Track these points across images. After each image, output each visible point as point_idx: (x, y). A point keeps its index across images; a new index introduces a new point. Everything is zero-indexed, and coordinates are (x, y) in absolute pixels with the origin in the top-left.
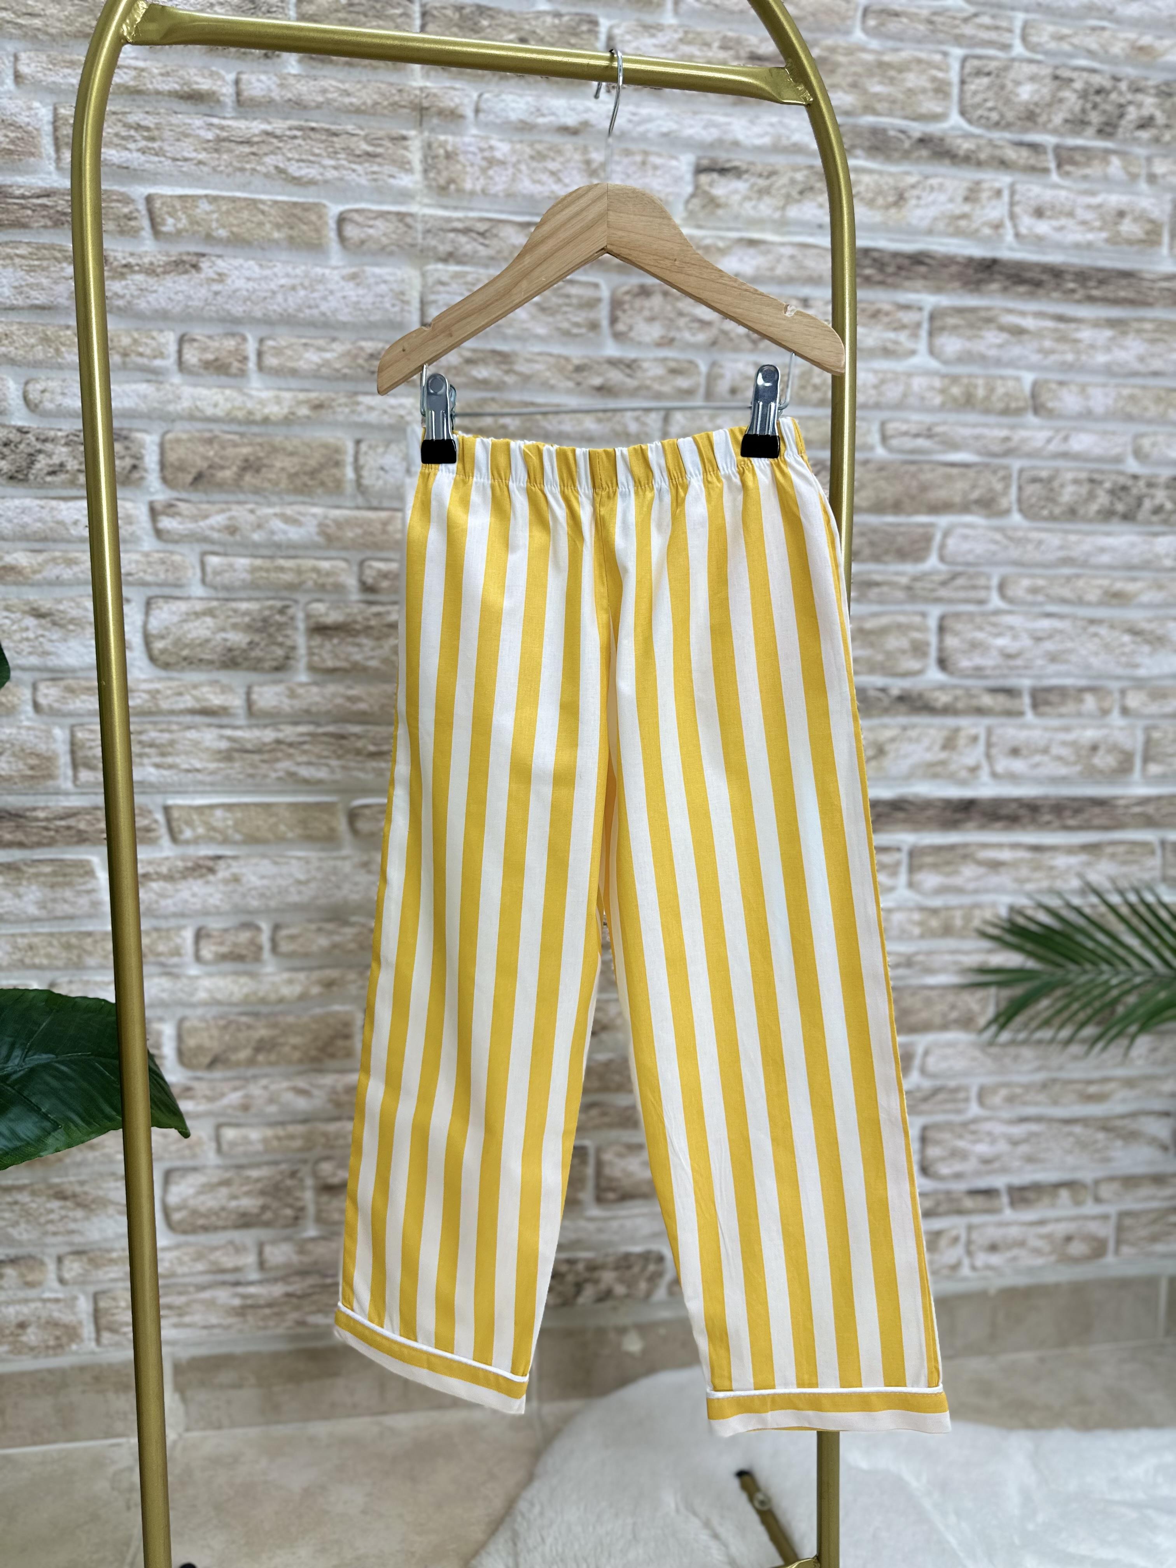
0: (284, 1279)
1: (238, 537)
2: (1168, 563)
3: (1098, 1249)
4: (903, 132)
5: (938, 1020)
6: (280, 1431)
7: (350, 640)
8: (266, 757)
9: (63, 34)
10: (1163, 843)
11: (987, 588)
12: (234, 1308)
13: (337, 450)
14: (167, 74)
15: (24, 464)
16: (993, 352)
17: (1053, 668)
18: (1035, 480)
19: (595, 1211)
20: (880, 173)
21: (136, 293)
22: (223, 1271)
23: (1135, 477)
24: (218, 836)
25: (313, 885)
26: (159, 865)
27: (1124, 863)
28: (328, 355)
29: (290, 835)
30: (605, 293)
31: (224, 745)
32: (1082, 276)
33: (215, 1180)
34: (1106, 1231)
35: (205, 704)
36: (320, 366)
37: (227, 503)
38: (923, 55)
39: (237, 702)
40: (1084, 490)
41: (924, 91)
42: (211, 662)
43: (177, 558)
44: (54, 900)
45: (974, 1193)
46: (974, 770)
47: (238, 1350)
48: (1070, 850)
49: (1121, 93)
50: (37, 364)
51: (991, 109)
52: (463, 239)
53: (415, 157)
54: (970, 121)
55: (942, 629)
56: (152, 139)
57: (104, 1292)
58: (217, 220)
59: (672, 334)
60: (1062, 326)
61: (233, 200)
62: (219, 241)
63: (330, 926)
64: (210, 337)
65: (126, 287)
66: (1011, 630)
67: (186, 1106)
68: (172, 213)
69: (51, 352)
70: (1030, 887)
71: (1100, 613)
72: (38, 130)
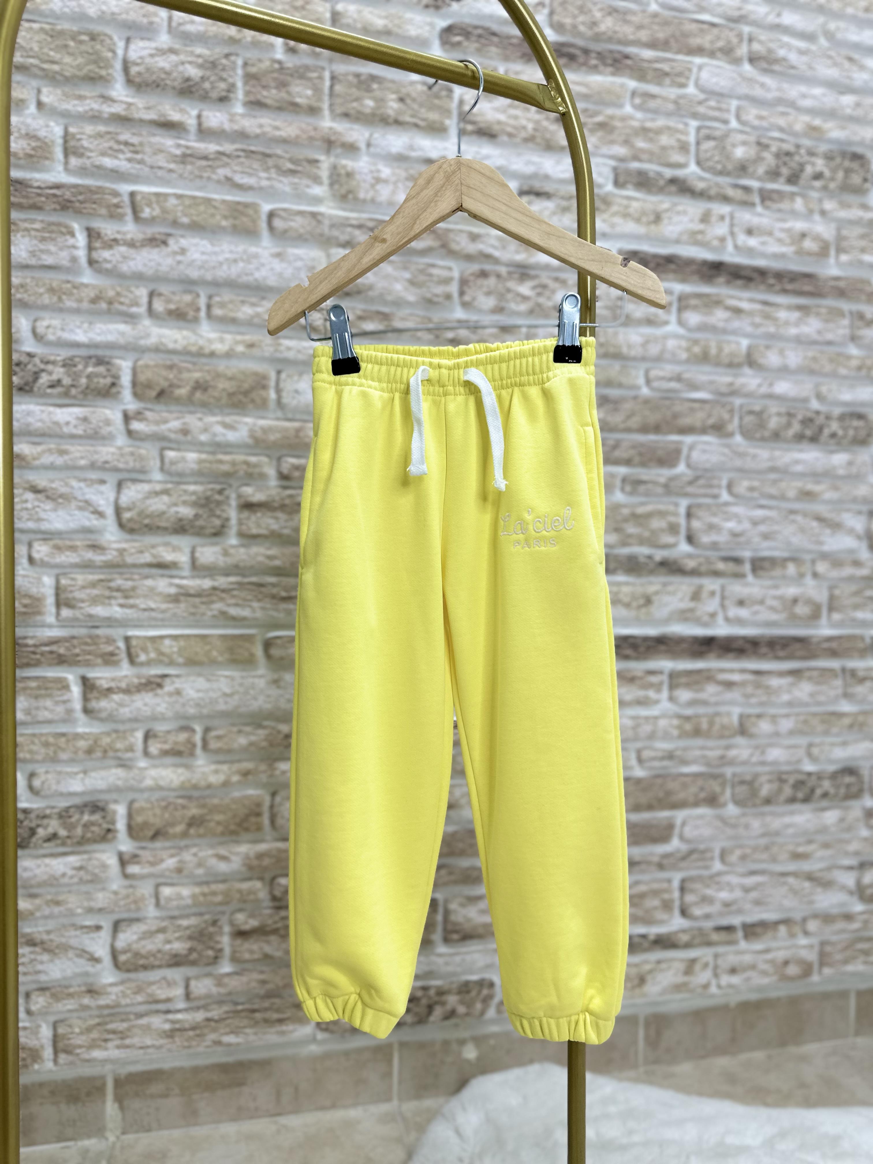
0: (205, 1007)
1: (189, 438)
2: (841, 472)
3: (807, 970)
4: (659, 174)
5: (691, 799)
6: (198, 1131)
7: (269, 514)
8: (204, 599)
9: (74, 76)
10: (844, 670)
11: (719, 487)
12: (165, 1032)
13: (265, 377)
14: (148, 108)
15: (31, 379)
16: (721, 324)
17: (766, 544)
18: (751, 412)
19: (442, 949)
20: (644, 201)
21: (120, 259)
22: (157, 1002)
23: (818, 413)
24: (166, 660)
25: (236, 697)
26: (120, 681)
27: (818, 683)
28: (259, 310)
29: (220, 659)
30: (456, 274)
31: (173, 590)
32: (779, 276)
33: (154, 928)
34: (812, 956)
35: (160, 560)
36: (252, 317)
37: (180, 412)
38: (672, 123)
39: (184, 558)
40: (784, 420)
41: (672, 148)
42: (165, 529)
43: (143, 452)
44: (37, 708)
45: (719, 929)
46: (713, 615)
47: (167, 1066)
48: (781, 674)
49: (802, 157)
50: (44, 308)
51: (718, 162)
52: (357, 232)
53: (324, 173)
54: (703, 169)
55: (689, 515)
56: (136, 152)
57: (62, 1021)
58: (182, 211)
59: (503, 304)
60: (767, 309)
61: (194, 198)
62: (182, 226)
63: (248, 729)
64: (174, 293)
65: (113, 255)
66: (736, 517)
67: (133, 869)
68: (149, 205)
69: (55, 299)
70: (753, 700)
71: (797, 506)
72: (53, 142)
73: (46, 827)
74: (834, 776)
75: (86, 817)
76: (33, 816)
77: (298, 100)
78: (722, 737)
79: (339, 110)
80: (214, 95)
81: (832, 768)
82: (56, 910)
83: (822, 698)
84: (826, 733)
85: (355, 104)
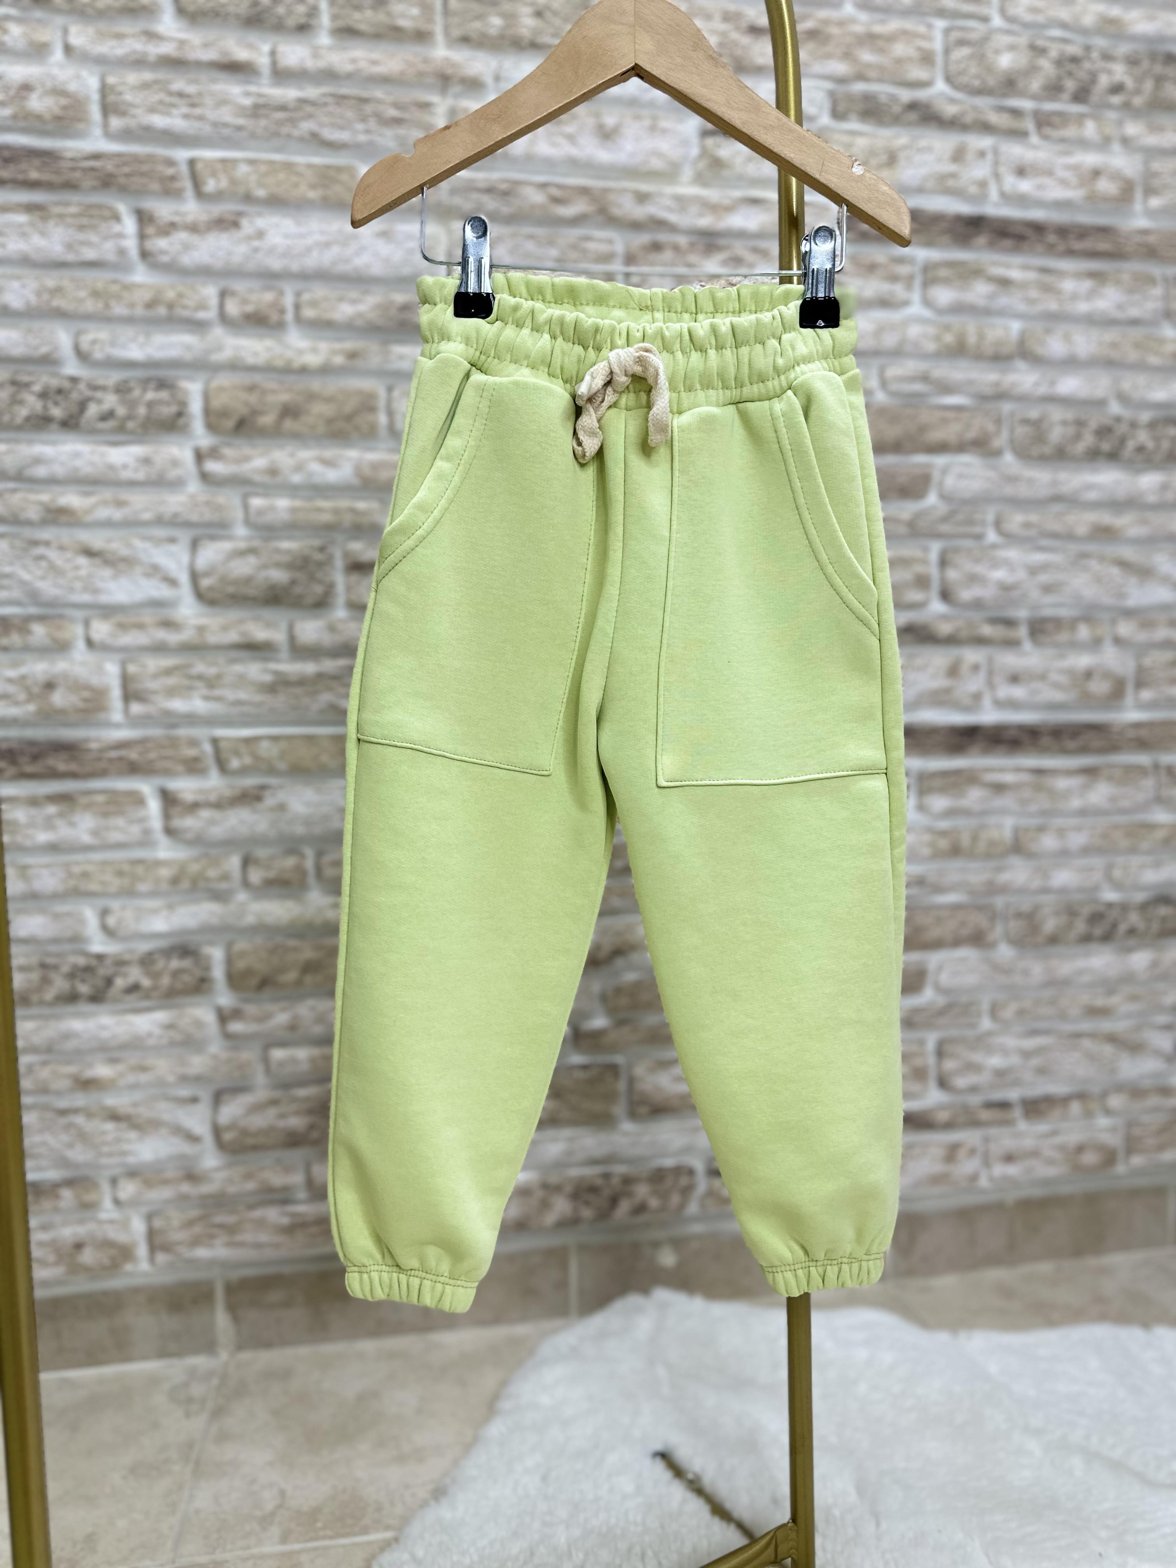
1: (279, 479)
2: (1152, 499)
3: (1109, 1158)
4: (894, 98)
5: (949, 937)
6: (331, 1349)
8: (308, 689)
9: (110, 8)
10: (1156, 767)
11: (983, 523)
12: (283, 1227)
13: (372, 397)
14: (206, 45)
15: (76, 411)
16: (981, 302)
17: (1048, 599)
18: (1026, 421)
19: (627, 1126)
20: (873, 136)
21: (181, 249)
22: (272, 1190)
23: (1118, 419)
24: (265, 766)
26: (208, 794)
27: (1121, 784)
28: (362, 308)
29: (332, 764)
30: (619, 248)
31: (268, 678)
32: (1063, 231)
33: (264, 1100)
34: (1114, 1140)
35: (249, 639)
36: (353, 318)
37: (266, 446)
38: (909, 25)
39: (279, 637)
40: (1071, 431)
41: (910, 59)
42: (254, 600)
43: (222, 500)
44: (106, 828)
45: (990, 1105)
46: (977, 697)
47: (287, 1269)
48: (1070, 773)
49: (1093, 63)
50: (88, 317)
51: (974, 77)
54: (955, 87)
55: (943, 563)
56: (193, 105)
57: (158, 1213)
58: (257, 181)
60: (1045, 277)
61: (271, 163)
62: (257, 201)
64: (251, 291)
65: (171, 244)
66: (1007, 563)
67: (236, 1027)
68: (214, 174)
69: (100, 305)
70: (1033, 808)
71: (1091, 547)
72: (87, 99)
73: (125, 975)
74: (1144, 907)
75: (175, 964)
76: (108, 962)
77: (403, 23)
78: (988, 856)
79: (456, 33)
80: (291, 22)
81: (1140, 897)
82: (144, 1078)
83: (1125, 803)
84: (1133, 850)
85: (477, 25)
